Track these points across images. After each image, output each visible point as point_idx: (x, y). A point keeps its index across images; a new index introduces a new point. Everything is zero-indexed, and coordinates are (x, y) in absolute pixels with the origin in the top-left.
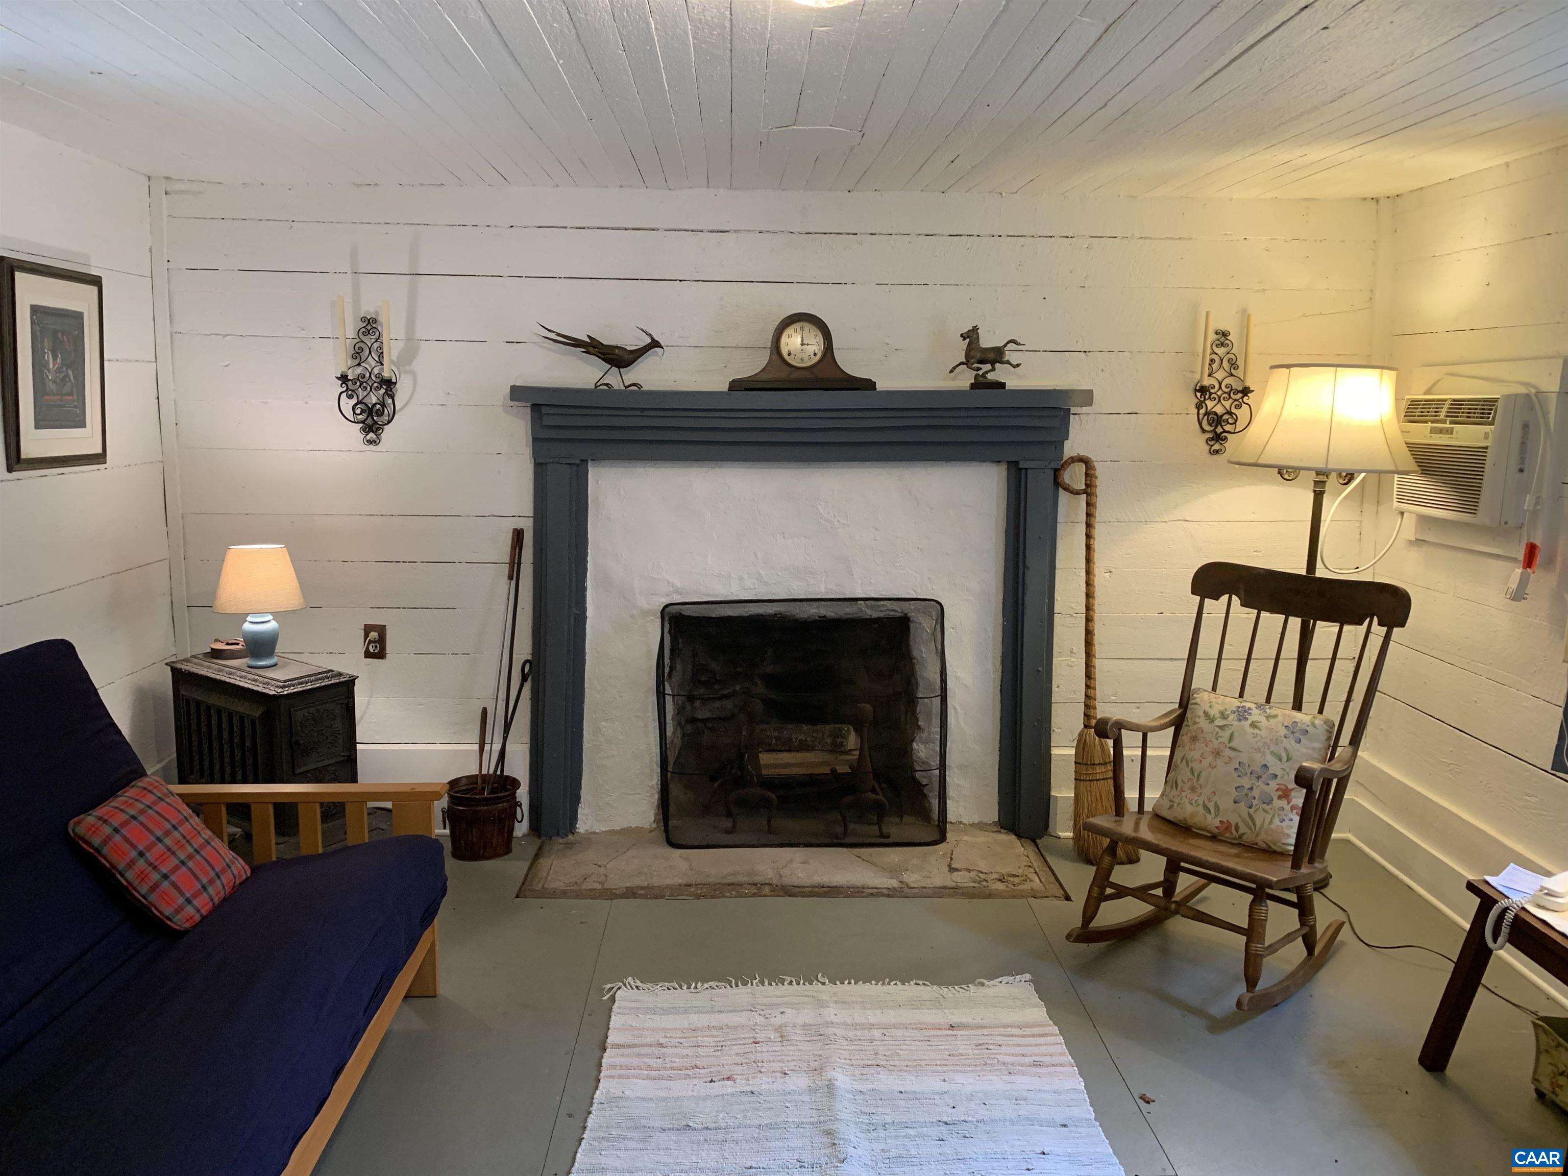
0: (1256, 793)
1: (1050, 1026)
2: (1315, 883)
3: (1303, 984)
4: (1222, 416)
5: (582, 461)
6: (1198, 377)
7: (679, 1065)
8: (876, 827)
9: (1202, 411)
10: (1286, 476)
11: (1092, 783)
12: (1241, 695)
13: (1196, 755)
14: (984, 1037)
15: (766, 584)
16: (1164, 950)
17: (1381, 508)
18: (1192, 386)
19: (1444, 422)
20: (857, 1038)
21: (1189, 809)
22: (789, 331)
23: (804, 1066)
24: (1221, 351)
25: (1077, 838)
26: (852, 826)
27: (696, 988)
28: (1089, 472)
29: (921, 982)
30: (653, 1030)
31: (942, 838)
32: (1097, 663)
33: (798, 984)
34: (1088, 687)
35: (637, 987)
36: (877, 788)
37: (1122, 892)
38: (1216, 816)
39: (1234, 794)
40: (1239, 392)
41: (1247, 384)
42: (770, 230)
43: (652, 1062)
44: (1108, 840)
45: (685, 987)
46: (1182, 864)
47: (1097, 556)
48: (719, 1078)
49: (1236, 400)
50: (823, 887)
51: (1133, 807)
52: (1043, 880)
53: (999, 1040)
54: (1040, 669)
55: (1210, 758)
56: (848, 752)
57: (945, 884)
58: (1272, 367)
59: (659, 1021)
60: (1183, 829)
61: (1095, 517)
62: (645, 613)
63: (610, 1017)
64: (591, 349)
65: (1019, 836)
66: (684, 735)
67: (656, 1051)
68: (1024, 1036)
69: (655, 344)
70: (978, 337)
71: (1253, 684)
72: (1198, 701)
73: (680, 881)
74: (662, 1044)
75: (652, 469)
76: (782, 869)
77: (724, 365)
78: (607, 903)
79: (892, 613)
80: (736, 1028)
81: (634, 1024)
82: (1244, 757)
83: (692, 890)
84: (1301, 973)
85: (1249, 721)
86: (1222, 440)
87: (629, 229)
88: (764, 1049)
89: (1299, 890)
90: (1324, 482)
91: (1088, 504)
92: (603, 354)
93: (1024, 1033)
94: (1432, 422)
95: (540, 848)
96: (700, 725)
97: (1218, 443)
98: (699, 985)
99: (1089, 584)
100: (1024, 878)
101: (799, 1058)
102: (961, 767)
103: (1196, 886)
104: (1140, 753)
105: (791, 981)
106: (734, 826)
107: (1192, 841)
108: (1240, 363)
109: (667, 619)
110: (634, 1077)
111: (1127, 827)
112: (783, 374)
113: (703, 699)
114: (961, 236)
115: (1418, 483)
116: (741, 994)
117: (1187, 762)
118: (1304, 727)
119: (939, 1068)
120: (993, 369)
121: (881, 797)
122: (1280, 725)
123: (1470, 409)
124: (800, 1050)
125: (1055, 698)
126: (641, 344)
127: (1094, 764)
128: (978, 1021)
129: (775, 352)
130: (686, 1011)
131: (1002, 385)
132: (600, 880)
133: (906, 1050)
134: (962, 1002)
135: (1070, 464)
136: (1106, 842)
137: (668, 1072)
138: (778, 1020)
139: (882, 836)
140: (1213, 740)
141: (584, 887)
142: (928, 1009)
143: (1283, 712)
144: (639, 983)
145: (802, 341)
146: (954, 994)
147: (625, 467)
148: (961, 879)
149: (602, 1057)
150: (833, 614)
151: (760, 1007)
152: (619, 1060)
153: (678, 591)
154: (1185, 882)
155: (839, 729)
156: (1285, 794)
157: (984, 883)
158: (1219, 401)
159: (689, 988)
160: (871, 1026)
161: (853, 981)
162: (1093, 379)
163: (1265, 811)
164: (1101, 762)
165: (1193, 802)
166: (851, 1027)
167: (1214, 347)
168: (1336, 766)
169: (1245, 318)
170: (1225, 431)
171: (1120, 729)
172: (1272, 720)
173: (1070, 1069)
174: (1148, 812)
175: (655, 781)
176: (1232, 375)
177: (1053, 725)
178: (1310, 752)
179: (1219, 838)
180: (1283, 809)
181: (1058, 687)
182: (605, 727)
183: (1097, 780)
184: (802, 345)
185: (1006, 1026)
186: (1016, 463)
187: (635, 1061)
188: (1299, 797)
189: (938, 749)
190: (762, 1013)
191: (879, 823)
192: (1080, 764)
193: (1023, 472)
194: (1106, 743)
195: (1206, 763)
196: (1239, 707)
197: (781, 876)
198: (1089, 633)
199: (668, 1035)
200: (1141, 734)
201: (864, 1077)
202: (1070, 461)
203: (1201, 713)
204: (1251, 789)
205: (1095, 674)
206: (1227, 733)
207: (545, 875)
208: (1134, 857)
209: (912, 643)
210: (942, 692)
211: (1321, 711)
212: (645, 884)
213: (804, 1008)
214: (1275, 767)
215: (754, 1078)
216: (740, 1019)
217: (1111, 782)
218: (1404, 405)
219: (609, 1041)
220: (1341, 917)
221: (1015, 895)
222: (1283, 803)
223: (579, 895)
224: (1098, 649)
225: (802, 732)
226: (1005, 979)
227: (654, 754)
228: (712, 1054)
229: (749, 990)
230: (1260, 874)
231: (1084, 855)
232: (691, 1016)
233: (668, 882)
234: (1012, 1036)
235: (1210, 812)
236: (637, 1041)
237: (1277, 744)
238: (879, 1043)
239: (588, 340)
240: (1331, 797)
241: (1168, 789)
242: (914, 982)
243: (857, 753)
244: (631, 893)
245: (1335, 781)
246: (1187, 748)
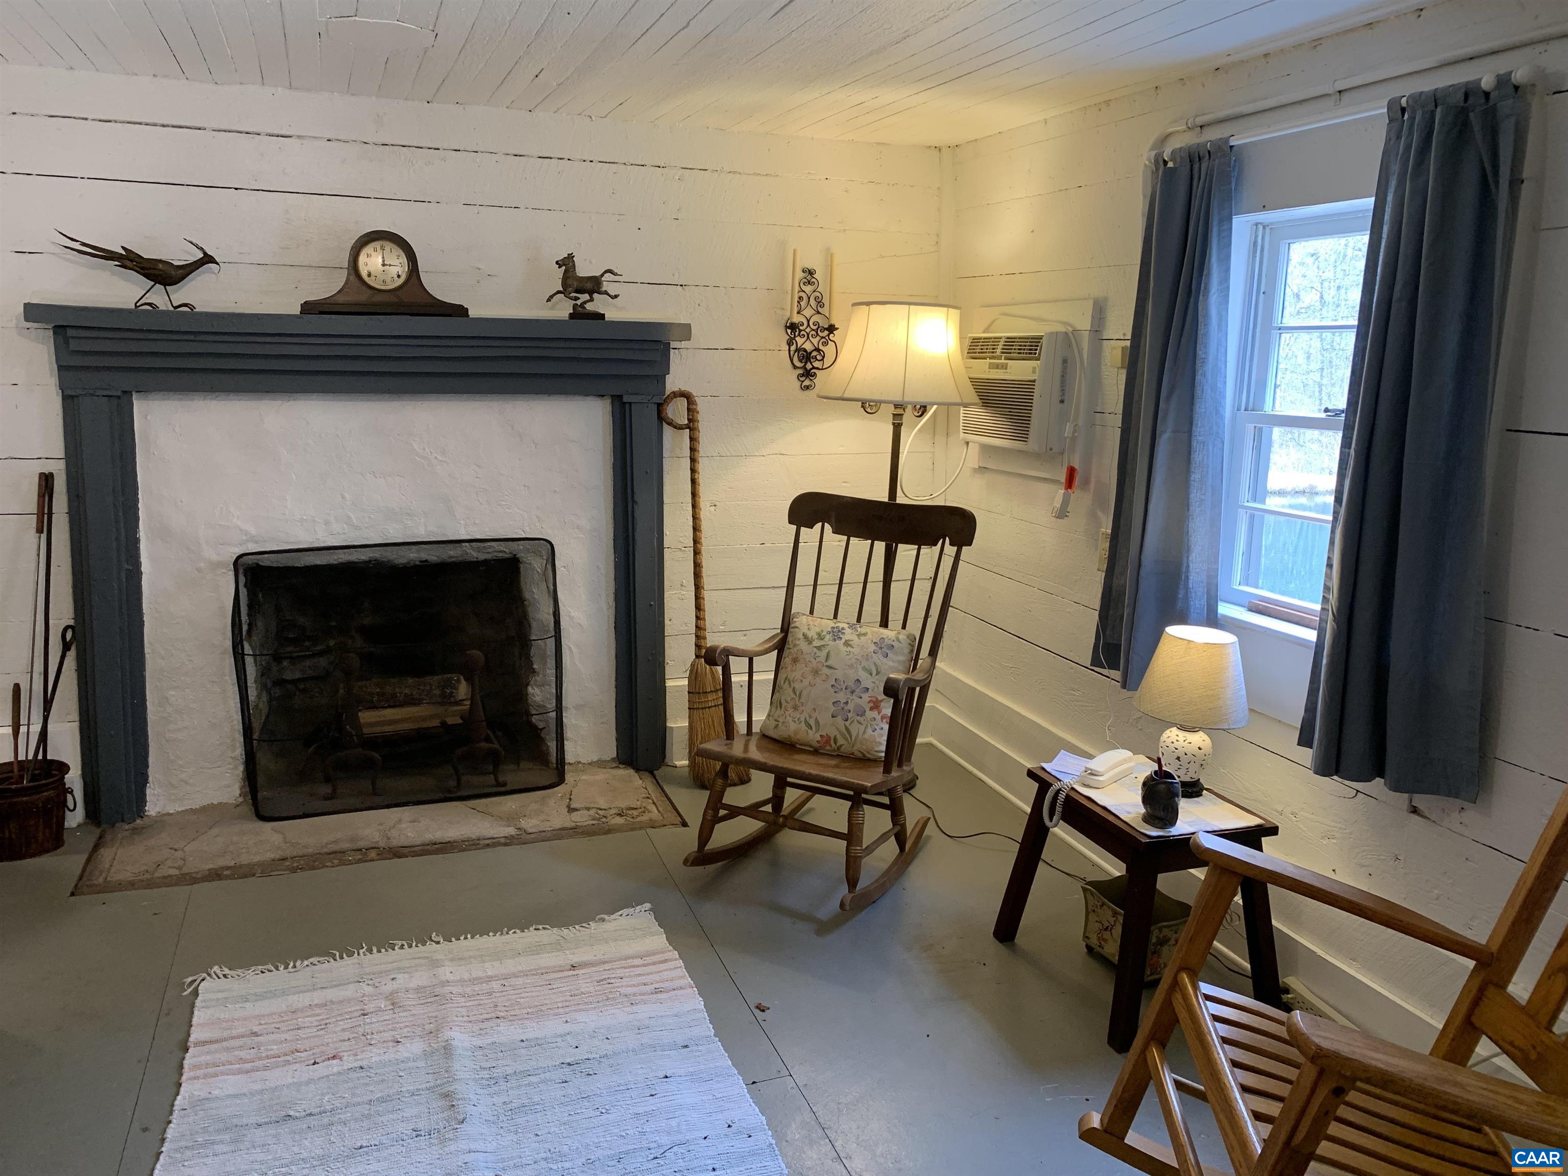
0: (850, 706)
1: (670, 951)
2: (904, 785)
3: (896, 879)
4: (811, 353)
5: (124, 392)
6: (788, 314)
7: (277, 1052)
8: (492, 776)
9: (793, 348)
10: (869, 410)
11: (704, 711)
12: (835, 617)
13: (797, 675)
14: (606, 972)
15: (357, 528)
16: (775, 864)
17: (950, 439)
18: (784, 323)
19: (999, 358)
20: (474, 993)
21: (793, 727)
22: (368, 249)
23: (418, 1031)
24: (808, 289)
25: (693, 765)
26: (464, 779)
27: (294, 967)
28: (691, 407)
29: (541, 927)
30: (245, 1019)
31: (561, 780)
32: (706, 594)
33: (410, 946)
34: (698, 618)
35: (225, 976)
36: (492, 736)
37: (734, 812)
38: (817, 731)
39: (833, 709)
40: (827, 329)
41: (833, 322)
42: (340, 138)
43: (243, 1054)
44: (720, 763)
45: (282, 968)
46: (789, 779)
47: (702, 490)
48: (323, 1058)
49: (822, 338)
50: (435, 844)
51: (743, 730)
52: (660, 809)
53: (620, 973)
54: (652, 603)
55: (810, 677)
56: (459, 703)
57: (564, 826)
58: (854, 305)
59: (251, 1009)
60: (788, 746)
61: (699, 451)
62: (216, 566)
63: (193, 1013)
64: (128, 263)
65: (637, 770)
66: (270, 701)
67: (248, 1041)
68: (644, 965)
69: (207, 259)
70: (574, 265)
71: (846, 607)
72: (797, 624)
73: (272, 856)
74: (255, 1032)
75: (214, 402)
76: (389, 831)
77: (294, 286)
78: (187, 888)
79: (500, 555)
80: (341, 1002)
81: (222, 1016)
82: (839, 674)
83: (287, 863)
84: (894, 869)
85: (843, 640)
86: (813, 376)
87: (168, 126)
88: (374, 1020)
89: (890, 793)
90: (902, 415)
91: (692, 439)
92: (142, 268)
93: (646, 962)
94: (990, 358)
95: (100, 838)
96: (289, 686)
97: (808, 379)
98: (298, 963)
99: (695, 518)
100: (643, 809)
101: (412, 1023)
102: (578, 707)
103: (801, 799)
104: (747, 679)
105: (403, 945)
106: (334, 790)
107: (796, 757)
108: (826, 301)
109: (241, 571)
110: (223, 1074)
111: (737, 749)
112: (364, 297)
113: (291, 658)
114: (551, 158)
115: (979, 414)
116: (347, 966)
117: (789, 683)
118: (890, 642)
119: (561, 1010)
120: (592, 300)
121: (496, 746)
122: (870, 641)
123: (1020, 346)
124: (414, 1015)
125: (668, 631)
126: (192, 259)
127: (706, 692)
128: (600, 957)
129: (352, 272)
130: (284, 993)
131: (602, 316)
132: (176, 865)
133: (527, 997)
134: (583, 940)
135: (672, 399)
136: (718, 765)
137: (265, 1062)
138: (390, 987)
139: (498, 784)
140: (812, 660)
141: (157, 875)
142: (549, 953)
143: (873, 631)
144: (227, 971)
145: (384, 261)
146: (575, 934)
147: (181, 400)
148: (581, 818)
149: (184, 1058)
150: (435, 558)
151: (368, 977)
152: (203, 1059)
153: (253, 539)
154: (792, 796)
155: (449, 680)
156: (876, 706)
157: (604, 820)
158: (808, 337)
159: (286, 968)
160: (489, 979)
161: (469, 936)
162: (690, 314)
163: (858, 722)
164: (713, 689)
165: (796, 719)
166: (468, 983)
167: (802, 285)
168: (918, 676)
169: (829, 257)
170: (814, 368)
171: (728, 656)
172: (862, 638)
173: (690, 990)
174: (756, 733)
175: (239, 751)
176: (818, 313)
177: (666, 658)
178: (896, 665)
179: (821, 751)
180: (875, 719)
181: (670, 620)
182: (173, 696)
183: (709, 707)
184: (384, 265)
185: (627, 958)
186: (620, 397)
187: (224, 1057)
188: (887, 708)
189: (554, 691)
190: (370, 982)
191: (495, 773)
192: (692, 693)
193: (627, 406)
194: (717, 671)
195: (806, 682)
196: (834, 628)
197: (389, 839)
198: (697, 566)
199: (263, 1022)
200: (747, 659)
201: (483, 1032)
202: (672, 395)
203: (801, 636)
204: (847, 703)
205: (704, 606)
206: (823, 654)
207: (107, 866)
208: (746, 778)
209: (522, 584)
210: (556, 632)
211: (904, 627)
212: (232, 863)
213: (417, 971)
214: (867, 682)
215: (363, 1051)
216: (349, 991)
217: (721, 708)
218: (967, 343)
219: (191, 1039)
220: (927, 813)
221: (633, 828)
222: (874, 714)
223: (150, 884)
224: (706, 581)
225: (407, 686)
226: (625, 912)
227: (235, 722)
228: (314, 1034)
229: (356, 961)
230: (856, 781)
231: (698, 780)
232: (290, 998)
233: (257, 859)
234: (634, 966)
235: (811, 728)
236: (226, 1034)
237: (867, 660)
238: (498, 995)
239: (124, 253)
240: (914, 705)
241: (773, 709)
242: (534, 927)
243: (468, 702)
244: (216, 875)
245: (918, 689)
246: (789, 669)
